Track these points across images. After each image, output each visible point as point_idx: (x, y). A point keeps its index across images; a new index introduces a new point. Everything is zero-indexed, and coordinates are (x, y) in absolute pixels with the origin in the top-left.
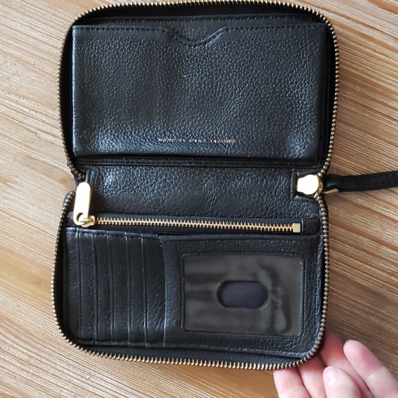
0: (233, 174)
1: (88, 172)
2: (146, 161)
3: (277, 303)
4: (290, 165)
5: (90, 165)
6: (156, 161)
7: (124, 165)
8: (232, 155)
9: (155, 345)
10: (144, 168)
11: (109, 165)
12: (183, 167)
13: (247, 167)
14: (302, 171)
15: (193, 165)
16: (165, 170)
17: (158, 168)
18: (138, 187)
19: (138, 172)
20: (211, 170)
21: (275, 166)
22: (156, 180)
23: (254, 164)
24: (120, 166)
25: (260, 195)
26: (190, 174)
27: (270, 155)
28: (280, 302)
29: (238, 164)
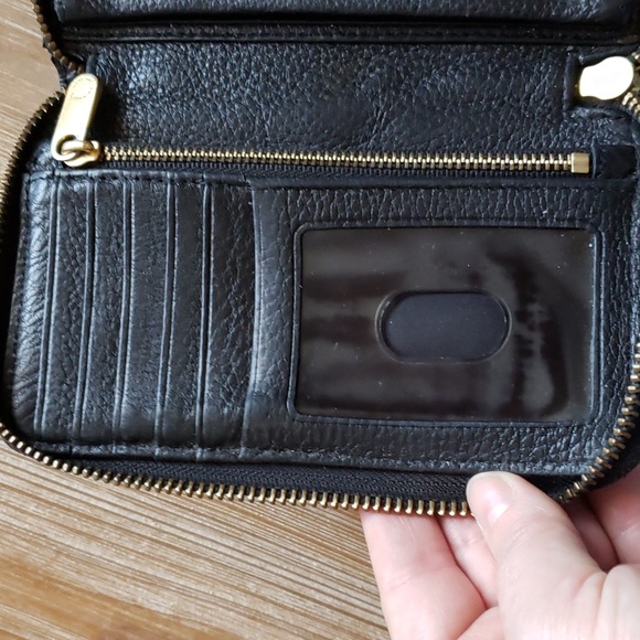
0: (427, 61)
1: (90, 58)
2: (222, 31)
3: (530, 342)
4: (563, 37)
5: (93, 43)
6: (247, 31)
7: (171, 41)
8: (427, 12)
9: (219, 454)
10: (218, 47)
11: (137, 42)
12: (310, 43)
13: (462, 43)
14: (590, 52)
15: (335, 37)
16: (268, 51)
17: (251, 48)
18: (204, 91)
19: (206, 57)
20: (376, 51)
21: (527, 40)
22: (248, 73)
23: (480, 35)
24: (163, 43)
25: (489, 108)
26: (327, 61)
27: (517, 12)
28: (537, 340)
29: (440, 34)
